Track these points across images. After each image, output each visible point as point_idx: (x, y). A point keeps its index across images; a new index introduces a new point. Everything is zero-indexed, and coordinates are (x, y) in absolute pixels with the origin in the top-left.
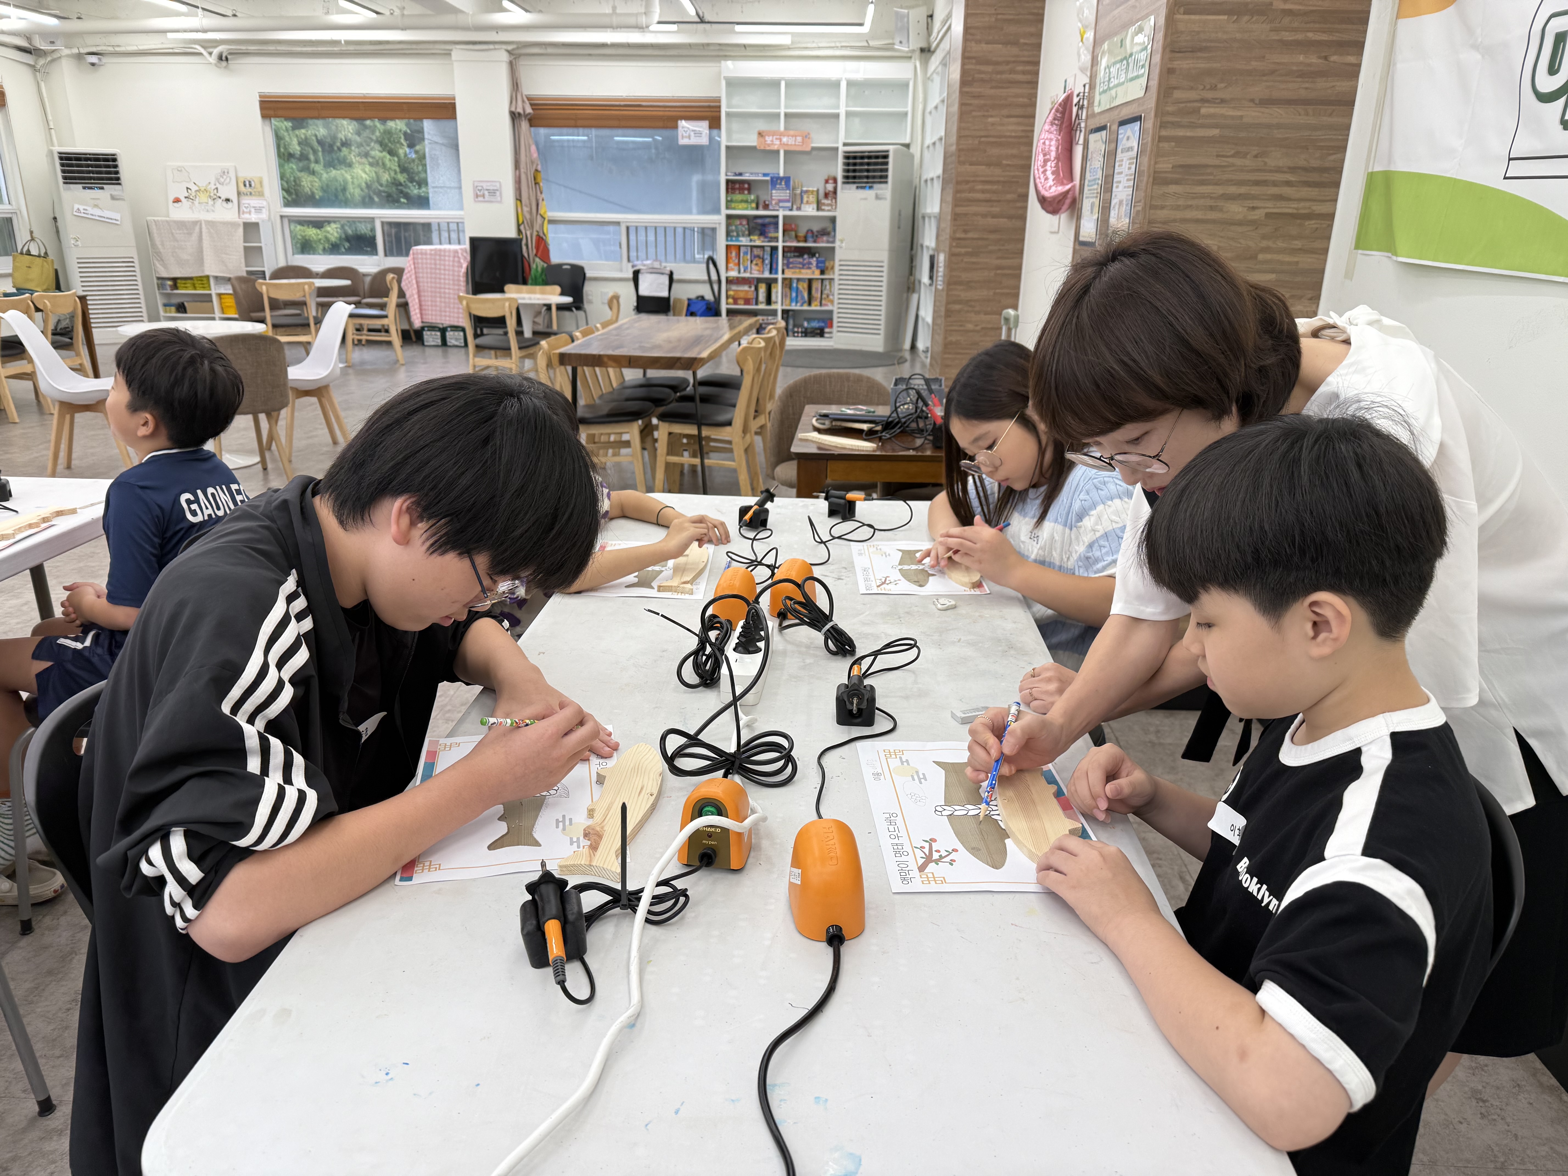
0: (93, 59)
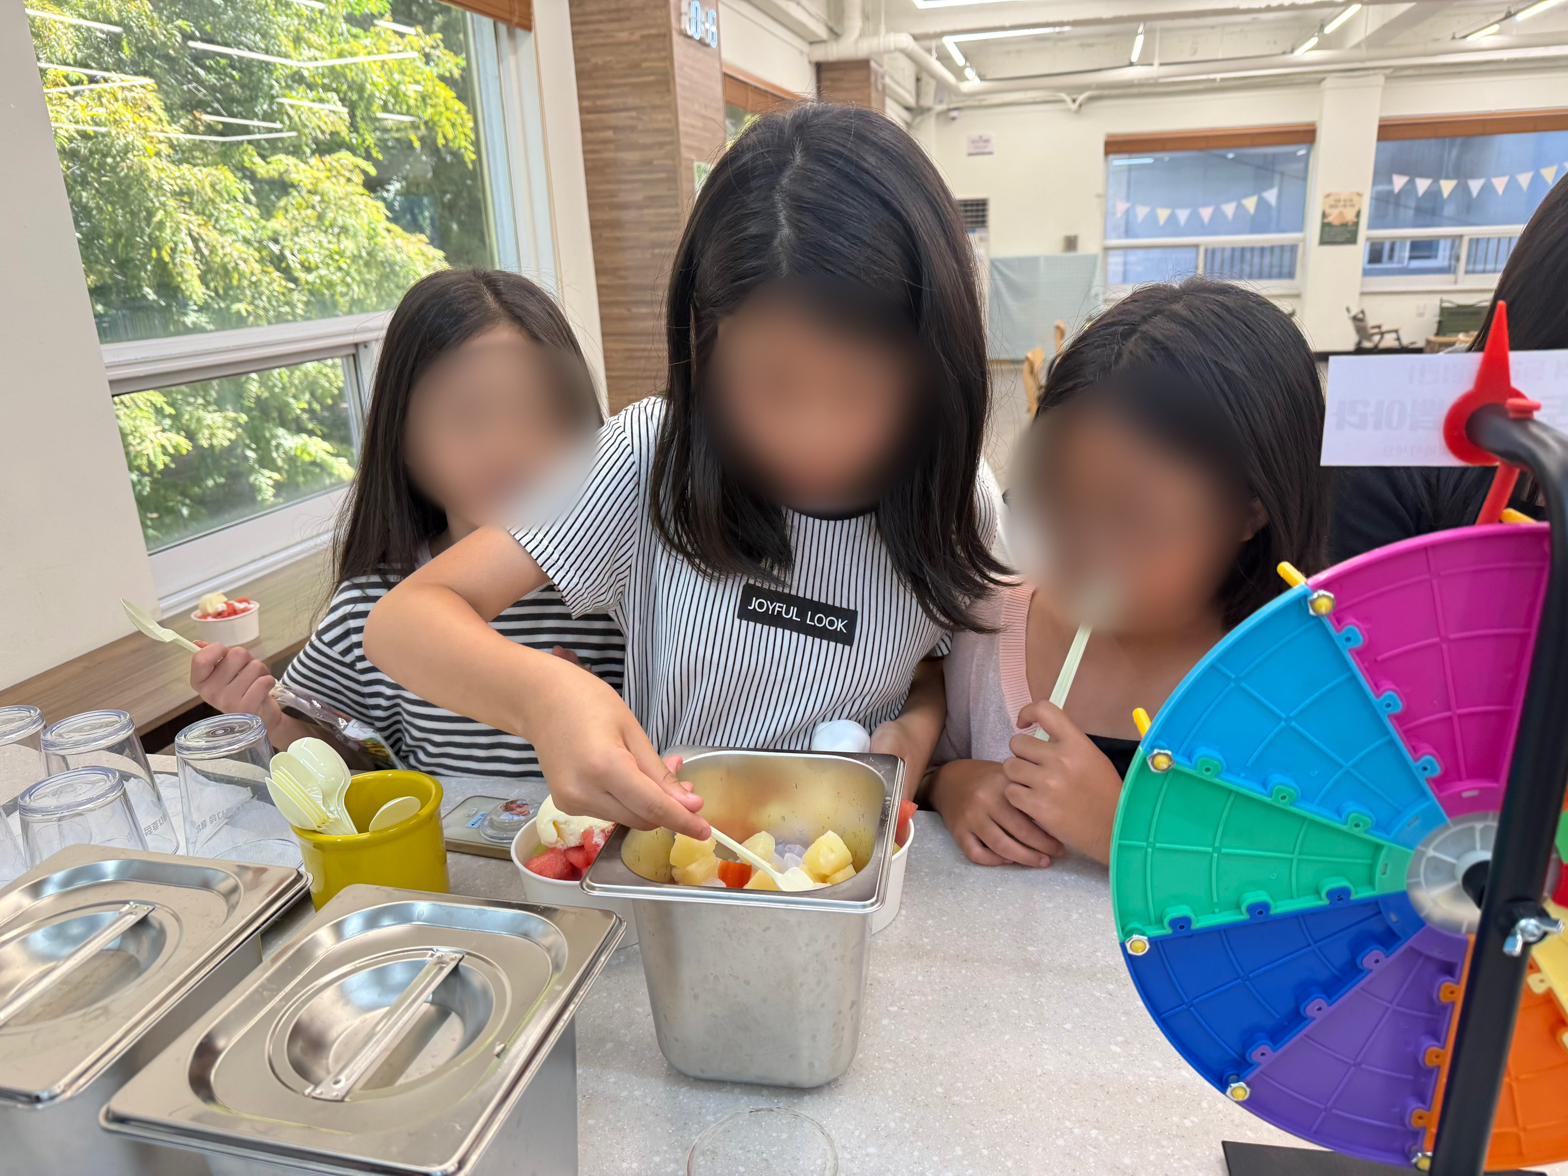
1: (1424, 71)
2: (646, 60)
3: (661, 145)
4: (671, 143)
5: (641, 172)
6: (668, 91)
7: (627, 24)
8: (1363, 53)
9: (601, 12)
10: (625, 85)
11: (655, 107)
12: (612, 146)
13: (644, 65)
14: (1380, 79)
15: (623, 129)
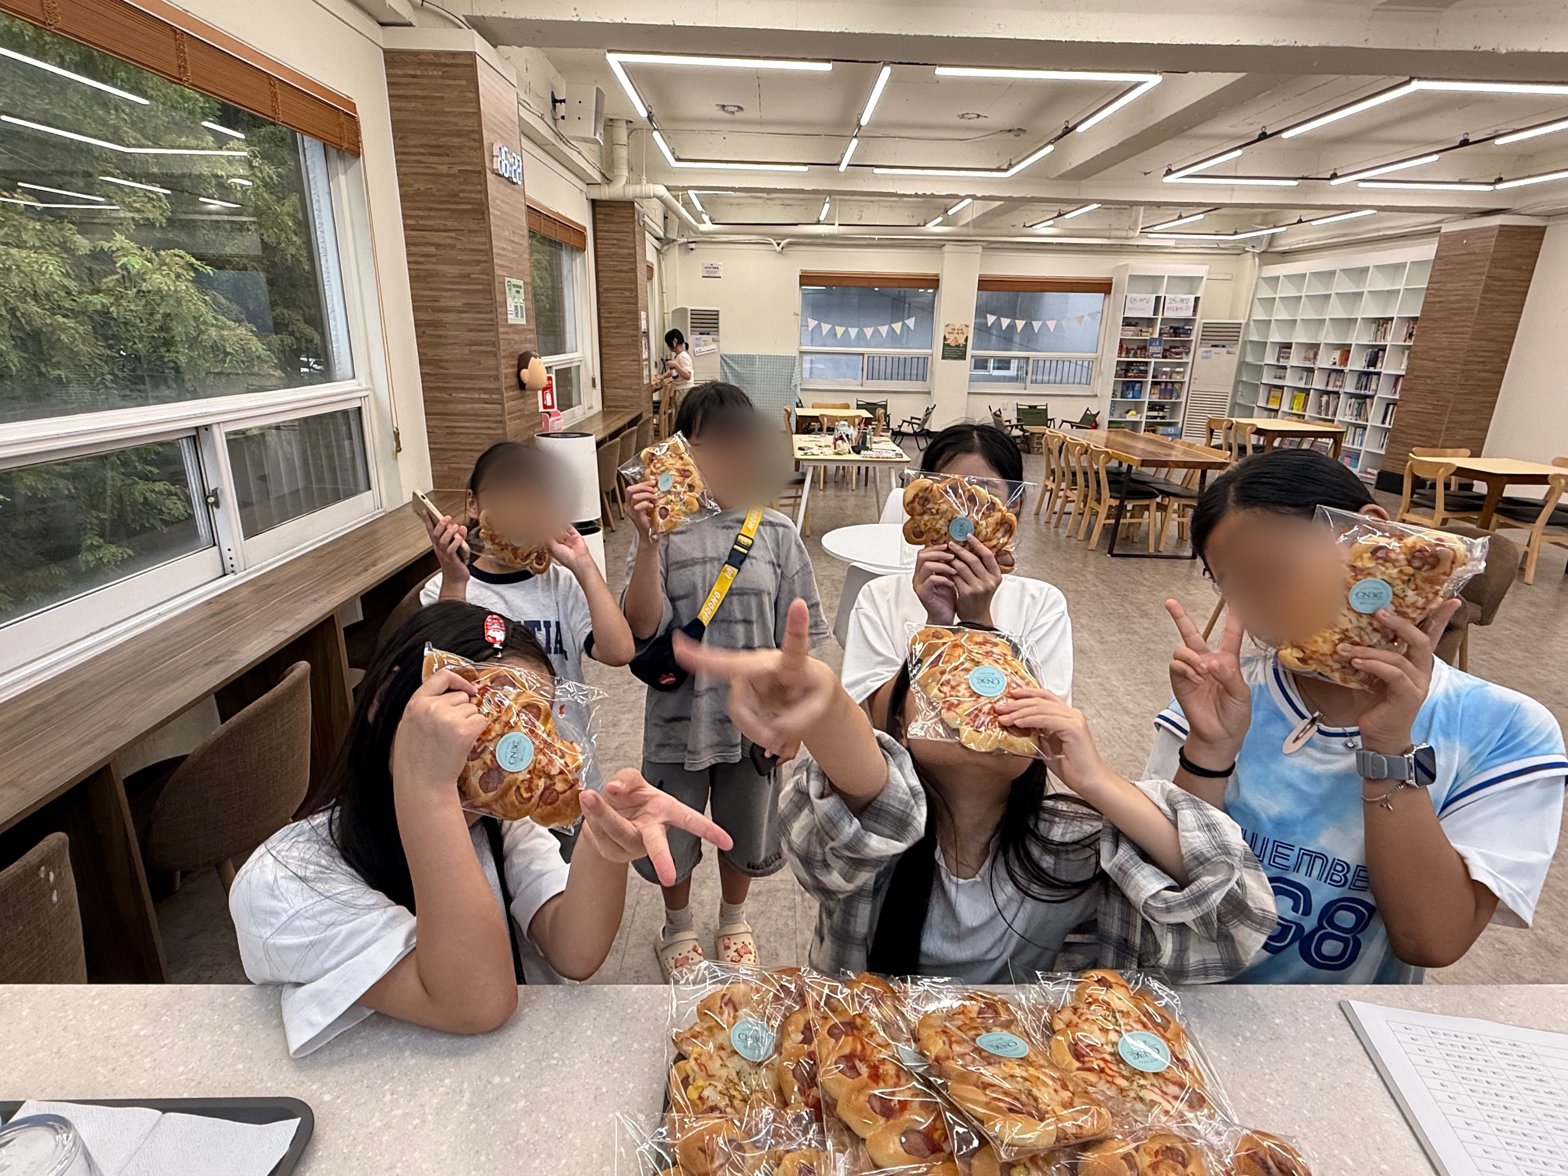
0: (693, 246)
1: (1006, 246)
2: (464, 191)
3: (478, 262)
4: (486, 262)
5: (459, 283)
6: (483, 219)
7: (445, 159)
8: (971, 231)
9: (422, 146)
10: (446, 210)
11: (471, 231)
12: (434, 260)
13: (461, 195)
14: (980, 249)
15: (445, 246)
